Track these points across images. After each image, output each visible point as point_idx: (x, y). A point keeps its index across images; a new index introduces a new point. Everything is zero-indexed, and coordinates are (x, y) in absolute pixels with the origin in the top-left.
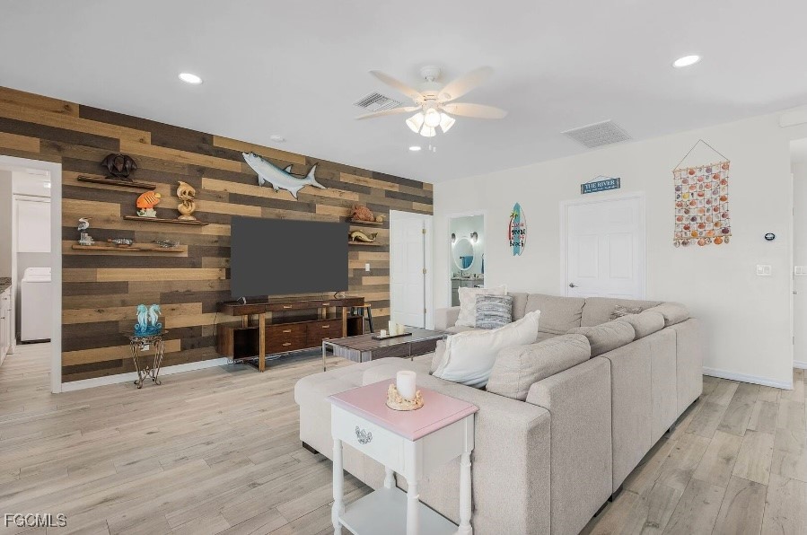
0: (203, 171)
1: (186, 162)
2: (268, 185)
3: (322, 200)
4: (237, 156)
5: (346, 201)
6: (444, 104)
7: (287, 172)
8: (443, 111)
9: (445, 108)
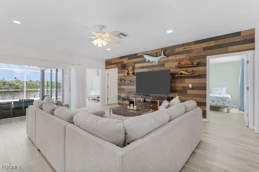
0: (135, 63)
1: (133, 62)
2: (149, 61)
3: (168, 61)
4: (142, 56)
5: (178, 59)
6: (104, 38)
7: (154, 56)
8: (104, 40)
9: (104, 39)
